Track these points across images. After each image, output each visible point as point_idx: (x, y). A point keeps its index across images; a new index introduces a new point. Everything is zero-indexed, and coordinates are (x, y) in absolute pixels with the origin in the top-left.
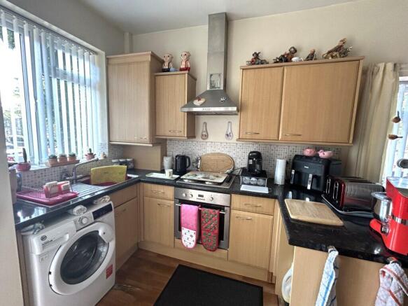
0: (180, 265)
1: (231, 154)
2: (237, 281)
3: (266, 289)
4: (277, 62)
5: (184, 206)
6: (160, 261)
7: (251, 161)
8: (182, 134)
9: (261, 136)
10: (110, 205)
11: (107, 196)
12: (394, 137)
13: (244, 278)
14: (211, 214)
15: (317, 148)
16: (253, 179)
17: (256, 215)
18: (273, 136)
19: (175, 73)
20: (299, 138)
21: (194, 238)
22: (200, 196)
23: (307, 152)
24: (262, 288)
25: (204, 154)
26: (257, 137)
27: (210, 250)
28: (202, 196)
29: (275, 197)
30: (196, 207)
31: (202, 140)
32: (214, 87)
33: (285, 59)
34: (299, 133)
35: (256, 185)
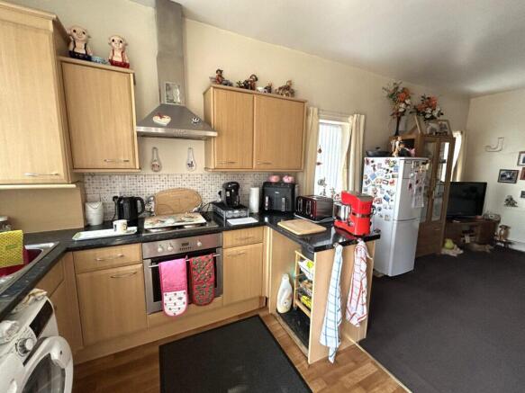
0: (161, 347)
1: (195, 188)
2: (237, 322)
3: (262, 314)
4: (241, 87)
5: (163, 265)
6: (124, 361)
7: (228, 193)
8: (131, 165)
9: (238, 165)
10: (47, 302)
11: (35, 290)
12: (319, 164)
13: (239, 316)
14: (203, 262)
15: (281, 175)
16: (237, 212)
17: (249, 246)
18: (248, 165)
19: (100, 65)
20: (269, 166)
21: (185, 299)
22: (183, 245)
23: (274, 179)
24: (258, 316)
25: (157, 191)
26: (233, 166)
27: (206, 304)
28: (187, 244)
29: (265, 224)
30: (182, 260)
31: (153, 173)
32: (172, 101)
33: (249, 85)
34: (270, 162)
35: (240, 217)
